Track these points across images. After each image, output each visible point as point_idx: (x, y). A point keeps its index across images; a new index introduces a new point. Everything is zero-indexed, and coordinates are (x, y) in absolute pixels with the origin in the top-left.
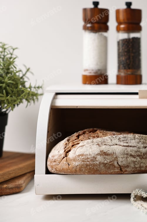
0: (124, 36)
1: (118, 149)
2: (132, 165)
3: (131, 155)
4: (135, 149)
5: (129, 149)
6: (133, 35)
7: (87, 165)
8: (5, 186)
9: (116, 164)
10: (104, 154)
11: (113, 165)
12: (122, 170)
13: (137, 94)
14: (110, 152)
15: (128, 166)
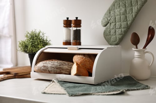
0: (75, 29)
1: (49, 65)
2: (53, 71)
3: (53, 68)
4: (56, 66)
5: (53, 66)
6: (78, 28)
7: (39, 70)
8: (28, 75)
9: (47, 70)
10: (44, 66)
11: (46, 70)
12: (50, 72)
13: (67, 48)
14: (47, 66)
15: (51, 71)
